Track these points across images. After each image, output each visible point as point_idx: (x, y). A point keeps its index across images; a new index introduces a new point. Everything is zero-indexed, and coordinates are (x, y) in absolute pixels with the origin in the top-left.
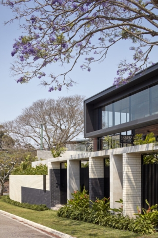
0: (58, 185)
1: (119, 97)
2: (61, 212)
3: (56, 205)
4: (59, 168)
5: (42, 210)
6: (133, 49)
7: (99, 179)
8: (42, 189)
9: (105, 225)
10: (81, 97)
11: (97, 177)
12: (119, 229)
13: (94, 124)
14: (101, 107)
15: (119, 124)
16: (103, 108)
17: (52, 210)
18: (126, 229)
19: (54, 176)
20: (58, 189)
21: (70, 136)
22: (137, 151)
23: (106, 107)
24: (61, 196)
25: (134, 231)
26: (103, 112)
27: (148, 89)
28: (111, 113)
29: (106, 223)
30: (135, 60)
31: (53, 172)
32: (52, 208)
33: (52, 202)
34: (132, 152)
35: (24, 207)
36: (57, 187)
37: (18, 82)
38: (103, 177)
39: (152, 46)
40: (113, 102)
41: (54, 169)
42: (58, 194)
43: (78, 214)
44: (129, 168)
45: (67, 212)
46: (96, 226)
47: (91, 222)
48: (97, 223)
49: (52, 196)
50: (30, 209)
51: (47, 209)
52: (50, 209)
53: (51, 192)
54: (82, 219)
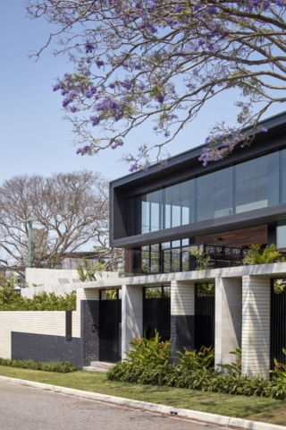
0: (96, 327)
1: (177, 179)
2: (116, 372)
3: (92, 363)
4: (98, 299)
5: (67, 371)
6: (240, 104)
7: (187, 317)
8: (64, 334)
9: (215, 391)
10: (93, 175)
11: (184, 314)
12: (246, 395)
13: (126, 224)
14: (141, 195)
15: (179, 225)
16: (143, 197)
17: (86, 371)
18: (259, 394)
19: (89, 313)
20: (96, 334)
21: (71, 242)
22: (269, 272)
23: (148, 196)
24: (100, 346)
25: (274, 396)
26: (143, 203)
27: (231, 168)
28: (155, 206)
29: (218, 386)
30: (240, 122)
31: (87, 306)
32: (85, 368)
33: (84, 357)
34: (259, 273)
35: (24, 368)
36: (94, 331)
37: (78, 153)
38: (193, 314)
39: (271, 103)
40: (164, 187)
41: (88, 301)
42: (95, 343)
43: (158, 375)
44: (253, 295)
45: (130, 372)
46: (198, 392)
47: (185, 386)
48: (198, 388)
49: (85, 346)
50: (40, 369)
51: (75, 370)
52: (81, 369)
53: (84, 339)
54: (164, 382)
